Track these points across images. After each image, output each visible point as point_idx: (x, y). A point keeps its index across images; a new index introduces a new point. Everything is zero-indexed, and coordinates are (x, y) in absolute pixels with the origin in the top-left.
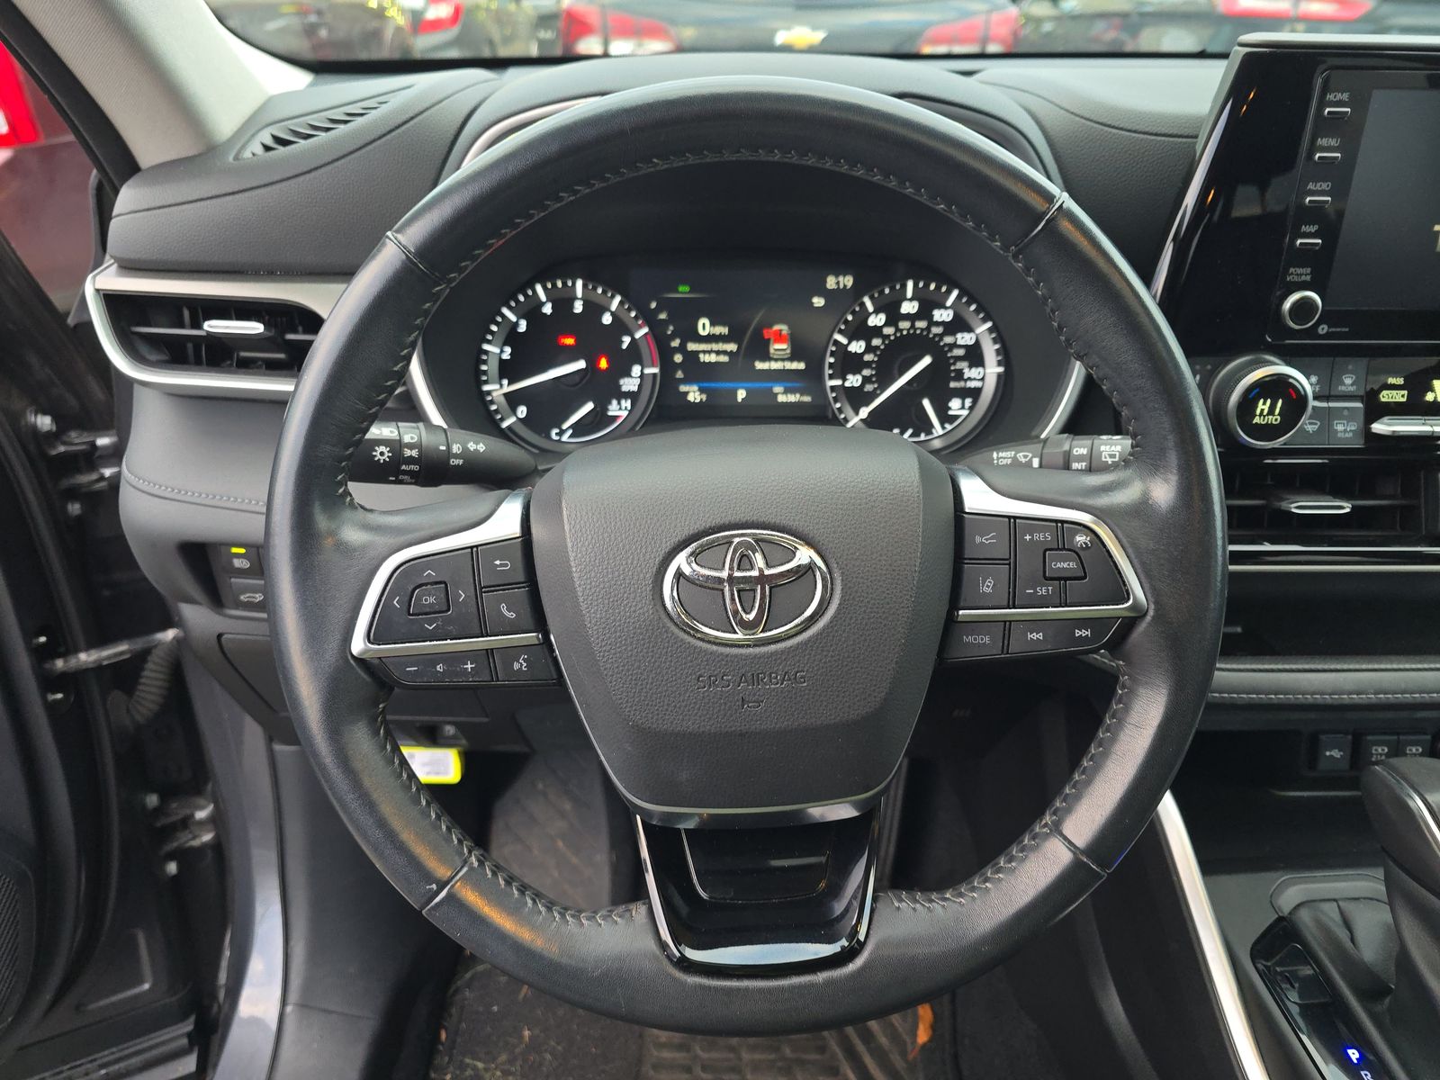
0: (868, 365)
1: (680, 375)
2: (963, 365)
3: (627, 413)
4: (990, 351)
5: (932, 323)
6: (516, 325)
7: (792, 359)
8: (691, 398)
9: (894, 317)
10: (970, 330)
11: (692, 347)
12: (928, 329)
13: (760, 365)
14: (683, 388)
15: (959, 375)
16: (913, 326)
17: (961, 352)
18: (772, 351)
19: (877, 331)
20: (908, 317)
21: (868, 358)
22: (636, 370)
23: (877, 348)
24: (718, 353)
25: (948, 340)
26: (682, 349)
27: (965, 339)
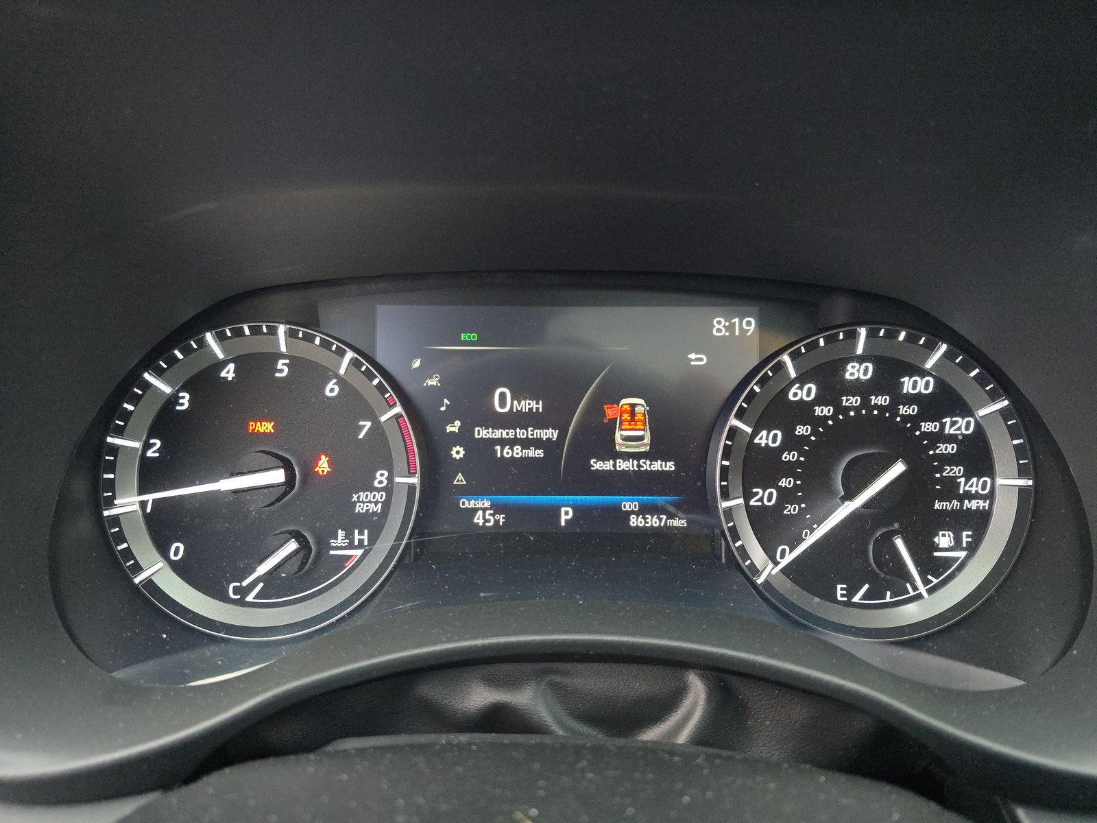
0: (789, 469)
1: (460, 480)
2: (957, 471)
3: (359, 552)
4: (1004, 449)
5: (900, 398)
6: (174, 400)
7: (651, 456)
8: (478, 519)
9: (833, 387)
10: (966, 411)
11: (482, 433)
12: (893, 408)
13: (597, 465)
14: (466, 503)
15: (950, 489)
16: (865, 403)
17: (949, 449)
18: (618, 439)
19: (803, 411)
20: (857, 388)
21: (787, 457)
22: (381, 477)
23: (804, 439)
24: (526, 444)
25: (928, 427)
26: (464, 437)
27: (959, 426)
